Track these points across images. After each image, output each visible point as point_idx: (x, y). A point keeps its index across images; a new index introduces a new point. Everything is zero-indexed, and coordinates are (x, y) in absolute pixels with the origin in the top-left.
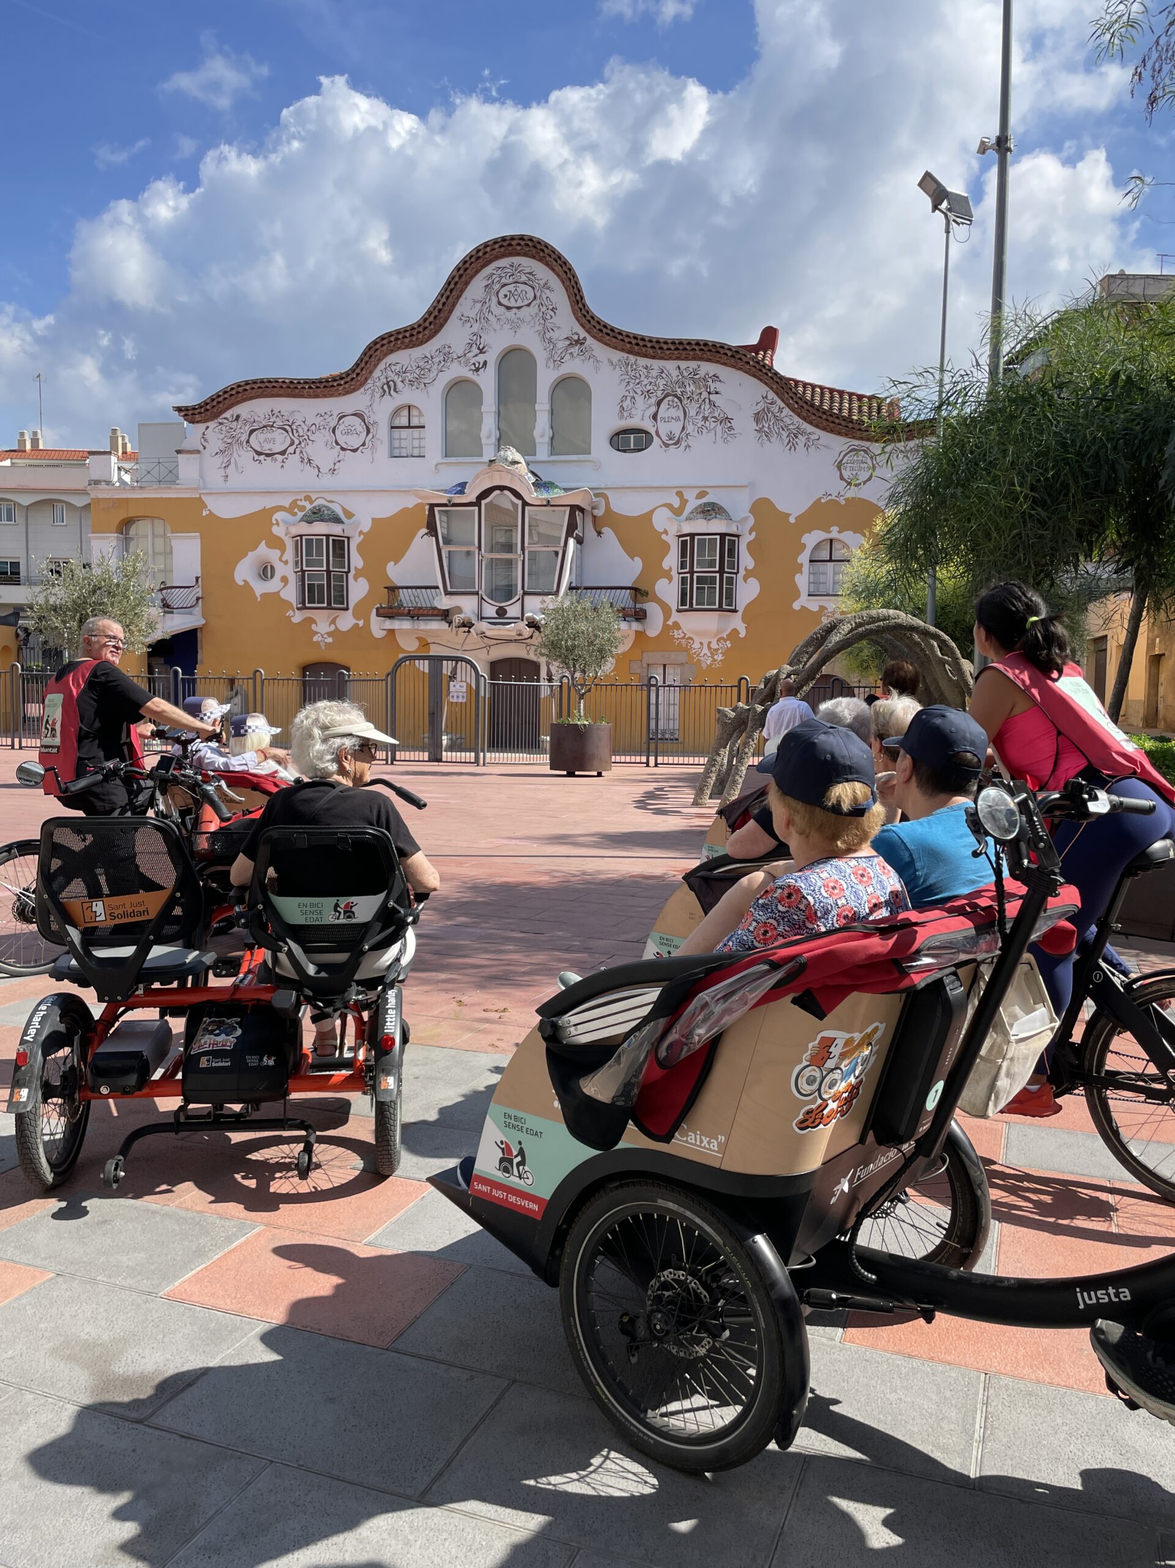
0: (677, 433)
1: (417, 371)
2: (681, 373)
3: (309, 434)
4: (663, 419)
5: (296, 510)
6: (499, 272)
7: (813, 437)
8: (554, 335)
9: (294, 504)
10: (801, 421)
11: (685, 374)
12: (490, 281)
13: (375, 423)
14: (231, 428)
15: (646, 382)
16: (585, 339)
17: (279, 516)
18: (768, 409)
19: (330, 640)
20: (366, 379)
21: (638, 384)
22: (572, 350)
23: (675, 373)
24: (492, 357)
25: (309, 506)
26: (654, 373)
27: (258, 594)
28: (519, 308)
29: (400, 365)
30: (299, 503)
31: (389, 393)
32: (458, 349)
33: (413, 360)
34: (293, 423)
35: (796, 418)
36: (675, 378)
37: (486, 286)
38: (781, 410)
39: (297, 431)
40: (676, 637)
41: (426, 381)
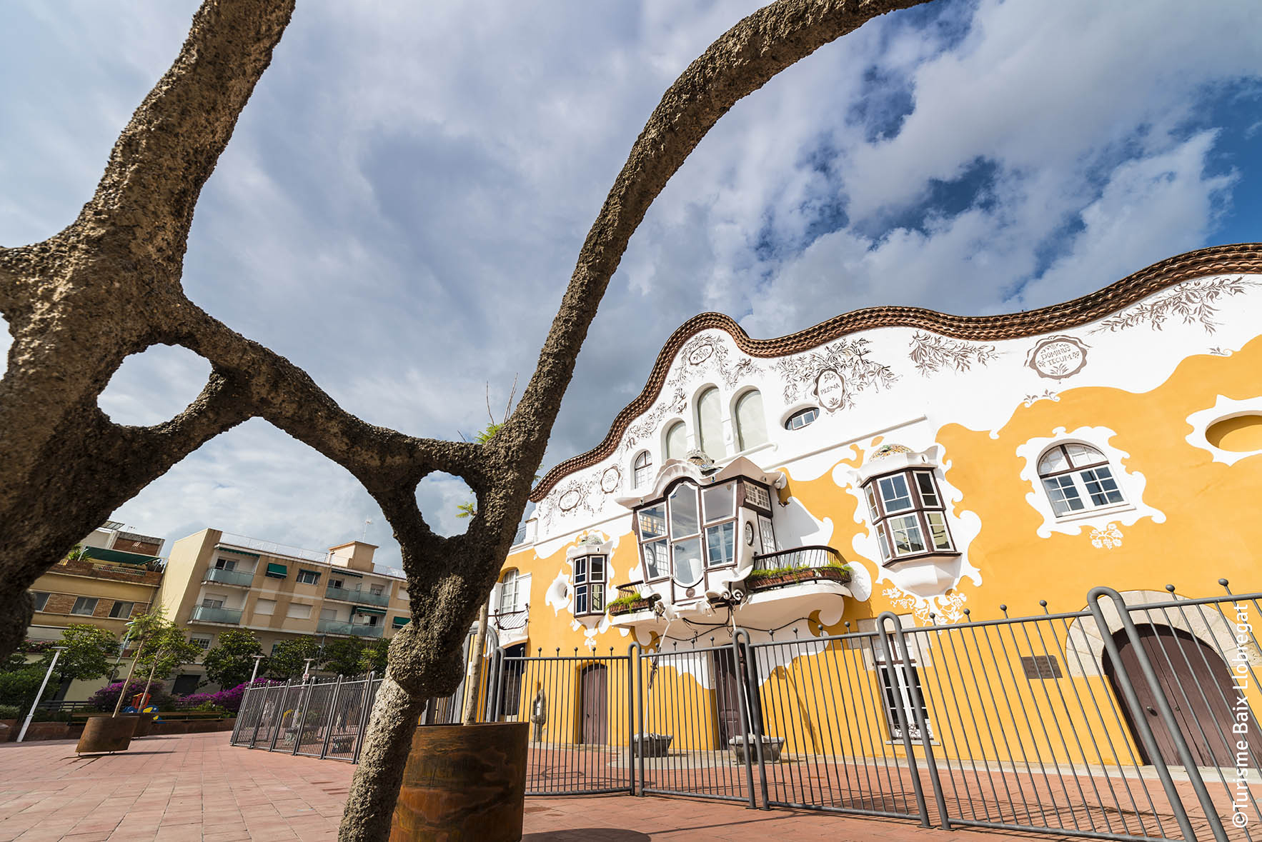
0: (839, 397)
1: (646, 427)
2: (831, 351)
3: (588, 489)
4: (824, 391)
5: (579, 543)
6: (688, 347)
7: (985, 350)
8: (729, 368)
10: (965, 342)
11: (834, 350)
12: (685, 353)
13: (624, 470)
14: (552, 500)
15: (802, 369)
16: (750, 360)
17: (570, 549)
18: (924, 345)
19: (595, 642)
20: (618, 443)
21: (796, 373)
22: (742, 372)
23: (825, 353)
24: (689, 400)
25: (585, 538)
26: (807, 361)
27: (556, 611)
28: (704, 361)
29: (637, 427)
30: (580, 537)
31: (631, 447)
32: (669, 402)
33: (643, 421)
34: (581, 485)
35: (958, 341)
36: (825, 357)
37: (683, 358)
38: (938, 341)
39: (583, 490)
40: (891, 598)
41: (651, 431)
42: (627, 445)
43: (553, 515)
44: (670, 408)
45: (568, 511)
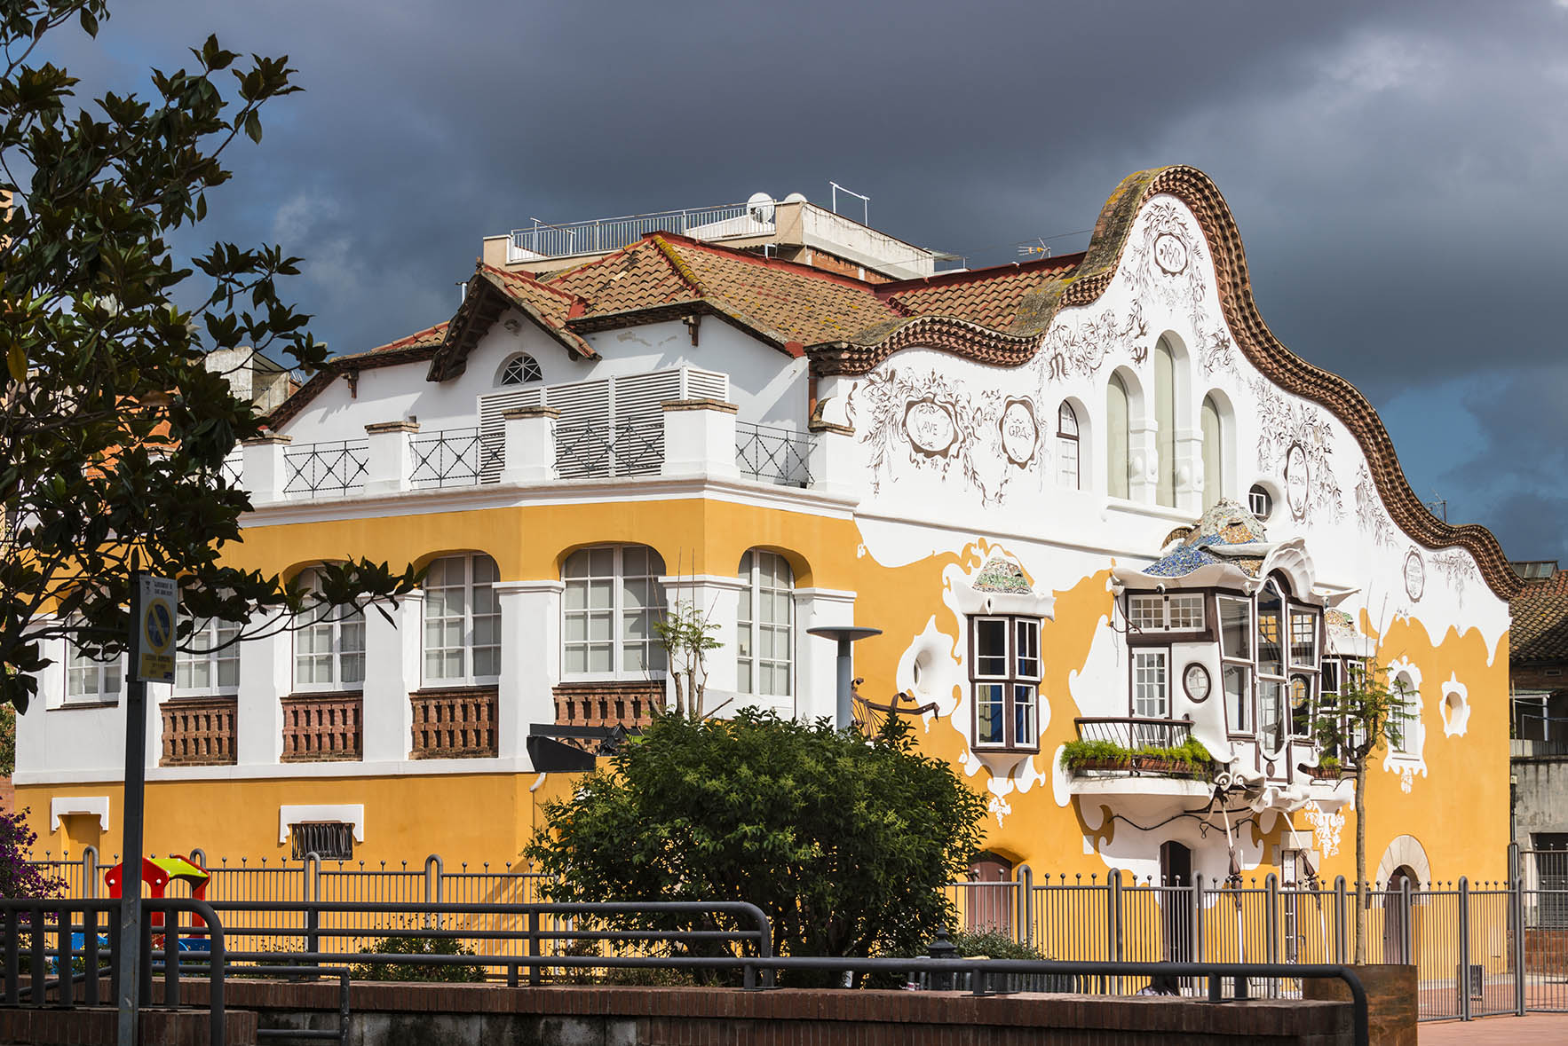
0: (1303, 501)
1: (1083, 346)
2: (1304, 416)
3: (974, 425)
4: (1292, 477)
5: (970, 565)
6: (1156, 213)
7: (1389, 529)
8: (1204, 328)
9: (967, 551)
11: (1307, 417)
12: (1150, 224)
13: (1043, 423)
14: (885, 395)
15: (1278, 420)
16: (1229, 343)
17: (950, 573)
18: (1363, 484)
21: (1272, 421)
22: (1219, 354)
23: (1299, 416)
24: (1151, 343)
25: (984, 558)
26: (1284, 409)
27: (926, 719)
28: (1173, 275)
29: (1068, 333)
30: (972, 551)
31: (1058, 374)
32: (1122, 320)
33: (1081, 326)
34: (956, 401)
36: (1299, 420)
37: (1146, 229)
38: (1371, 488)
39: (961, 418)
41: (1093, 365)
42: (1051, 363)
43: (888, 444)
44: (1122, 335)
45: (929, 454)
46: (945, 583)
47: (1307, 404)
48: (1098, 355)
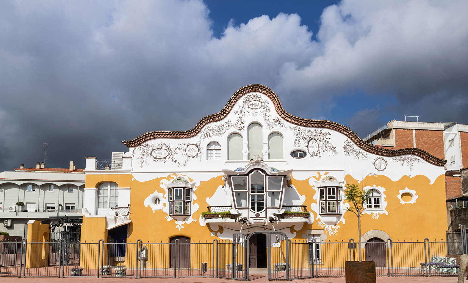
0: (316, 152)
1: (218, 130)
2: (316, 132)
3: (175, 151)
5: (170, 179)
6: (249, 97)
7: (364, 154)
8: (269, 118)
9: (169, 176)
10: (360, 149)
11: (318, 132)
12: (245, 100)
13: (201, 147)
14: (145, 149)
15: (304, 134)
16: (281, 120)
17: (163, 181)
18: (348, 144)
19: (183, 227)
20: (199, 132)
21: (301, 135)
22: (276, 123)
23: (314, 132)
24: (246, 125)
25: (175, 177)
26: (307, 132)
27: (153, 210)
28: (256, 109)
29: (212, 128)
30: (171, 176)
31: (207, 137)
32: (234, 122)
33: (216, 126)
34: (169, 147)
35: (358, 148)
36: (314, 134)
37: (244, 101)
38: (353, 145)
39: (171, 150)
40: (319, 224)
41: (221, 133)
42: (205, 135)
43: (146, 159)
44: (234, 125)
45: (159, 159)
46: (161, 183)
47: (317, 129)
48: (224, 131)
